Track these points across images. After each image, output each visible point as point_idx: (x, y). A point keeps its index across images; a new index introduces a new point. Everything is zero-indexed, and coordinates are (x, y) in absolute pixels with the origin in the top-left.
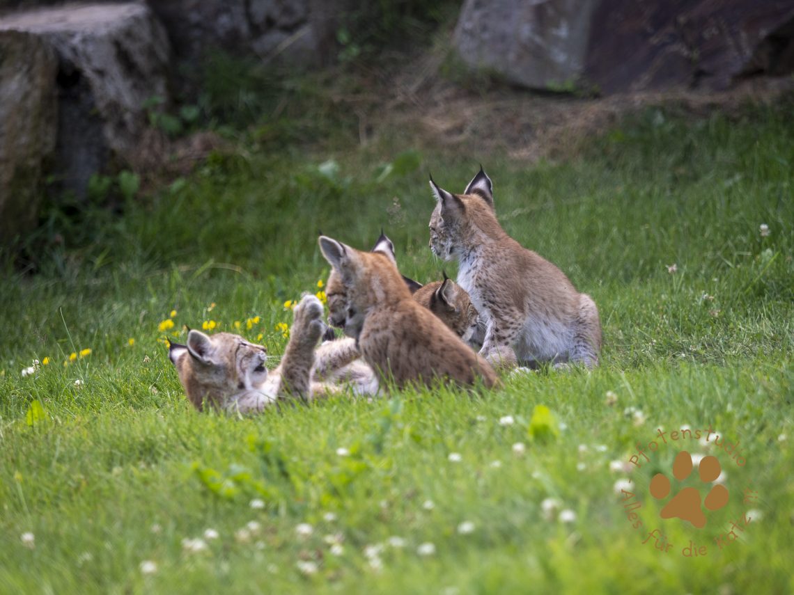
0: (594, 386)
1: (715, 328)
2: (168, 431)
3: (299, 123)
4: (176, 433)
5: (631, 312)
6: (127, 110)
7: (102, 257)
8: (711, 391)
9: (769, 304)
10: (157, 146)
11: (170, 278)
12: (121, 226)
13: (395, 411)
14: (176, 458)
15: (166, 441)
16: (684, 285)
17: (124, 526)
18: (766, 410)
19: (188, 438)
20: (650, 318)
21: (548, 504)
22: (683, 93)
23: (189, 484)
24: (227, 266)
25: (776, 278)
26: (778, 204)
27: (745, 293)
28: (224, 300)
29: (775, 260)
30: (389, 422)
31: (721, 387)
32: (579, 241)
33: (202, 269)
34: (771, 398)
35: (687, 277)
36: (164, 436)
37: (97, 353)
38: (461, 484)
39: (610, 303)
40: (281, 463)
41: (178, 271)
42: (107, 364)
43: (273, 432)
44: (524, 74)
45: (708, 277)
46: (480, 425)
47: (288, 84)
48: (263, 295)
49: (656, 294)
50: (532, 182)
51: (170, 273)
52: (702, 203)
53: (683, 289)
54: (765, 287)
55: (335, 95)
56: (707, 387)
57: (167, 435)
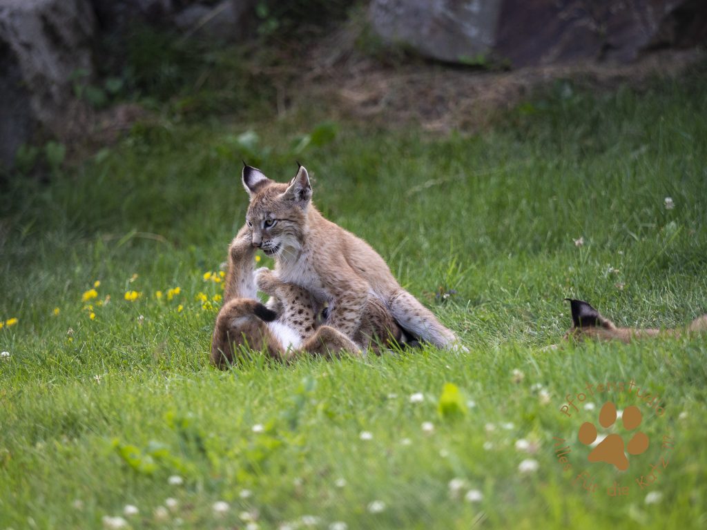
0: (502, 362)
1: (620, 300)
2: (90, 404)
3: (221, 94)
4: (98, 407)
5: (539, 284)
6: (53, 82)
7: (29, 226)
8: (615, 368)
9: (672, 277)
10: (83, 117)
11: (94, 248)
12: (47, 196)
13: (309, 388)
14: (98, 433)
15: (88, 415)
16: (590, 257)
17: (46, 502)
18: (668, 386)
19: (109, 413)
20: (557, 290)
21: (456, 484)
22: (590, 66)
23: (110, 458)
24: (149, 235)
25: (680, 251)
26: (683, 177)
27: (650, 265)
28: (146, 270)
29: (679, 234)
30: (304, 399)
31: (624, 363)
32: (489, 213)
33: (125, 239)
34: (672, 375)
35: (593, 249)
36: (86, 410)
37: (24, 322)
38: (371, 463)
39: (518, 275)
40: (198, 440)
41: (102, 240)
42: (33, 333)
43: (192, 406)
44: (437, 47)
45: (613, 250)
46: (391, 403)
47: (209, 57)
48: (184, 265)
49: (563, 267)
50: (445, 153)
51: (94, 243)
52: (608, 175)
53: (589, 262)
54: (669, 260)
55: (254, 67)
56: (610, 364)
57: (89, 409)
